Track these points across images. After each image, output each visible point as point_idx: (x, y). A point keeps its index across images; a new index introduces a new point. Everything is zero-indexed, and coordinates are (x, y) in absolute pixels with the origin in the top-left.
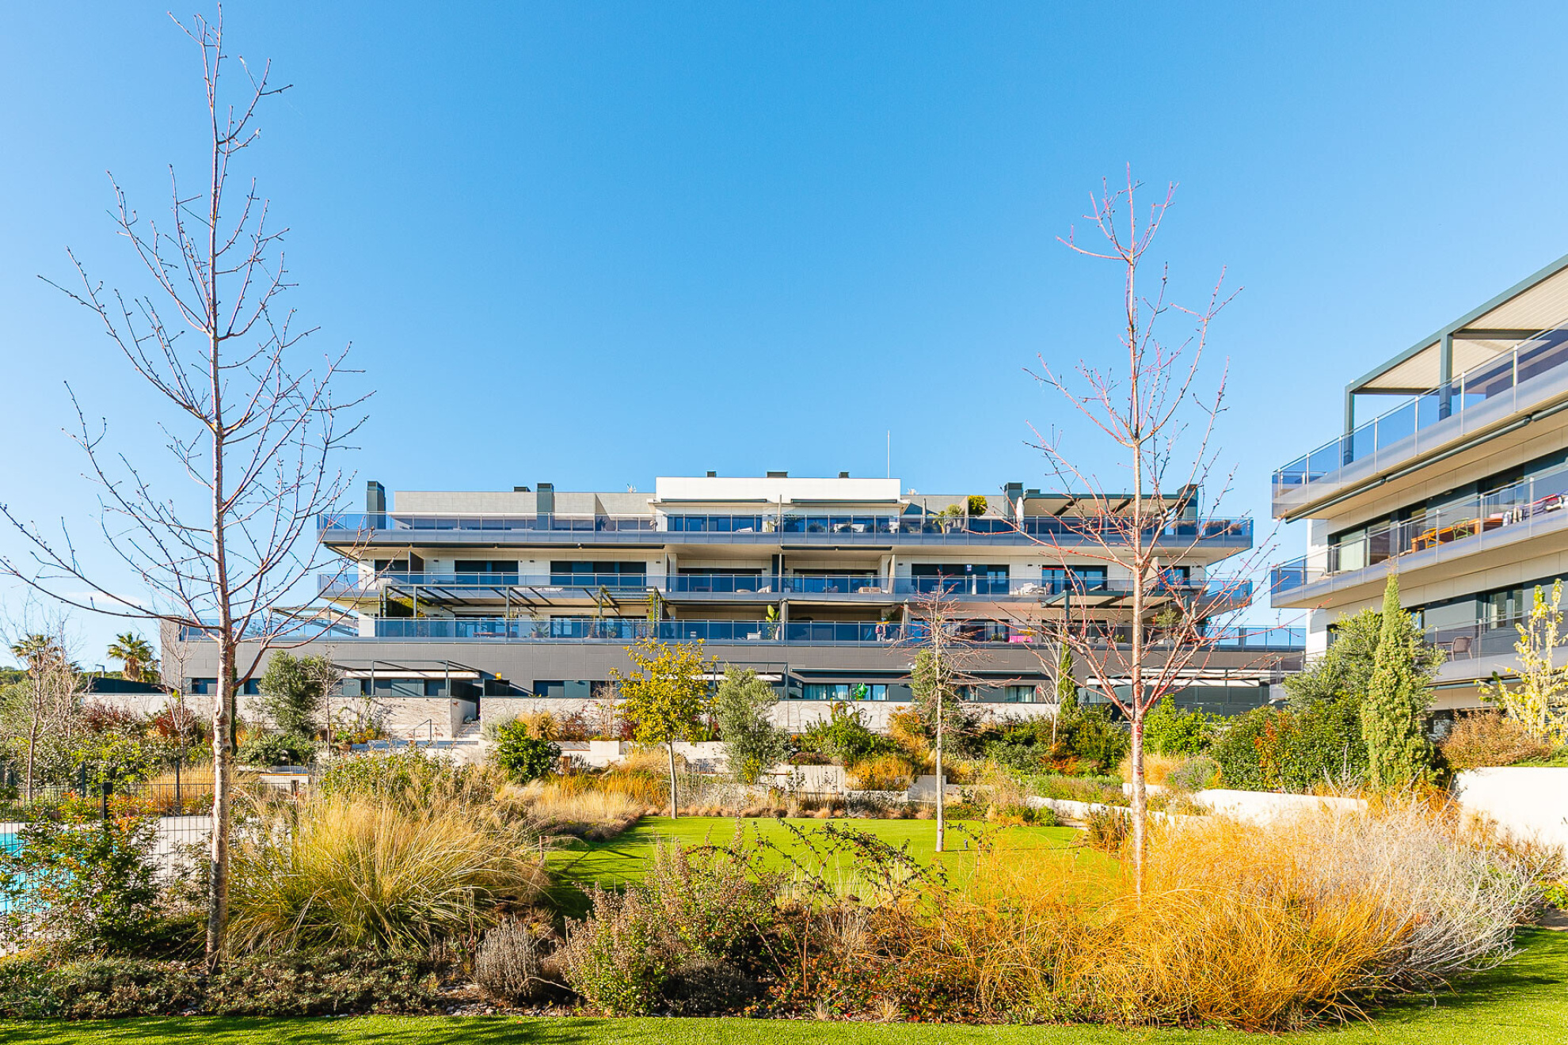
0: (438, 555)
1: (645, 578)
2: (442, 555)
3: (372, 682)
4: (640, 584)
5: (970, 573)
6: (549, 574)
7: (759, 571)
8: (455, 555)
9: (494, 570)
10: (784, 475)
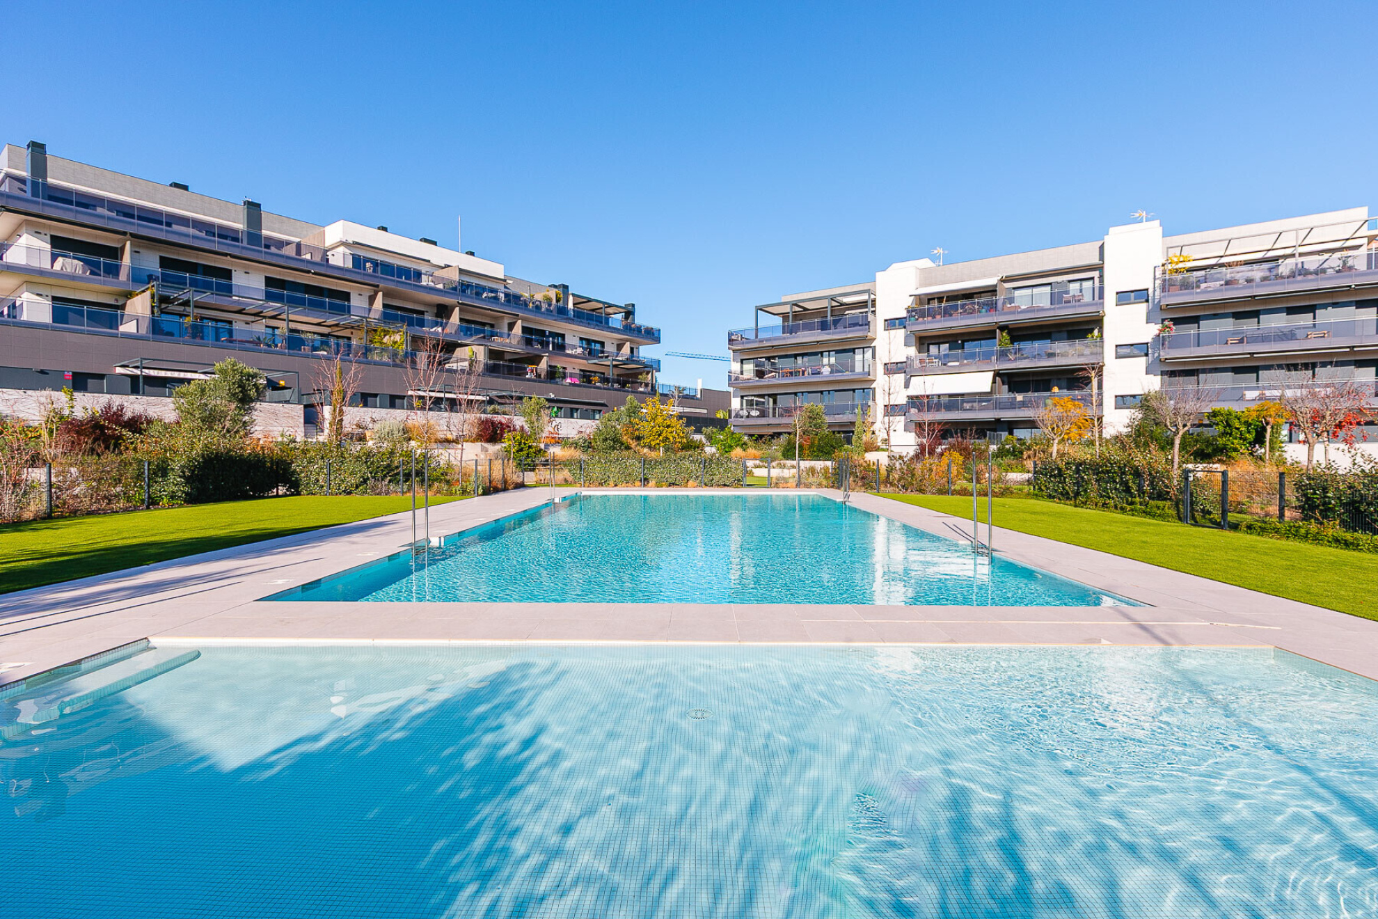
0: (139, 246)
1: (349, 307)
2: (143, 247)
3: (141, 380)
4: (346, 310)
5: (549, 337)
6: (264, 288)
7: (422, 313)
8: (159, 250)
9: (205, 274)
10: (435, 243)
